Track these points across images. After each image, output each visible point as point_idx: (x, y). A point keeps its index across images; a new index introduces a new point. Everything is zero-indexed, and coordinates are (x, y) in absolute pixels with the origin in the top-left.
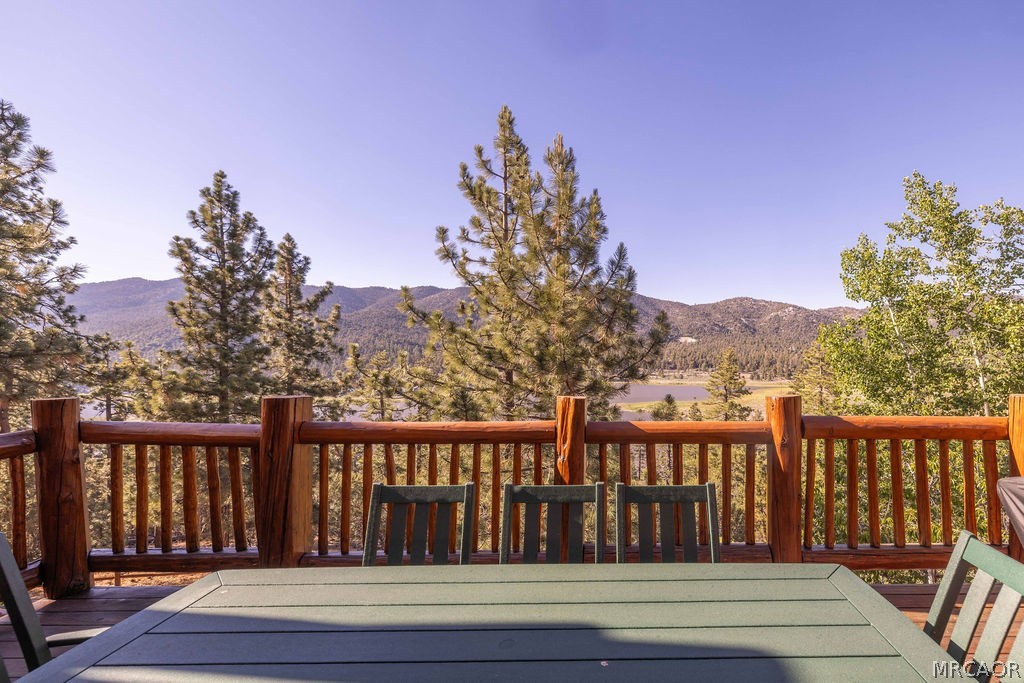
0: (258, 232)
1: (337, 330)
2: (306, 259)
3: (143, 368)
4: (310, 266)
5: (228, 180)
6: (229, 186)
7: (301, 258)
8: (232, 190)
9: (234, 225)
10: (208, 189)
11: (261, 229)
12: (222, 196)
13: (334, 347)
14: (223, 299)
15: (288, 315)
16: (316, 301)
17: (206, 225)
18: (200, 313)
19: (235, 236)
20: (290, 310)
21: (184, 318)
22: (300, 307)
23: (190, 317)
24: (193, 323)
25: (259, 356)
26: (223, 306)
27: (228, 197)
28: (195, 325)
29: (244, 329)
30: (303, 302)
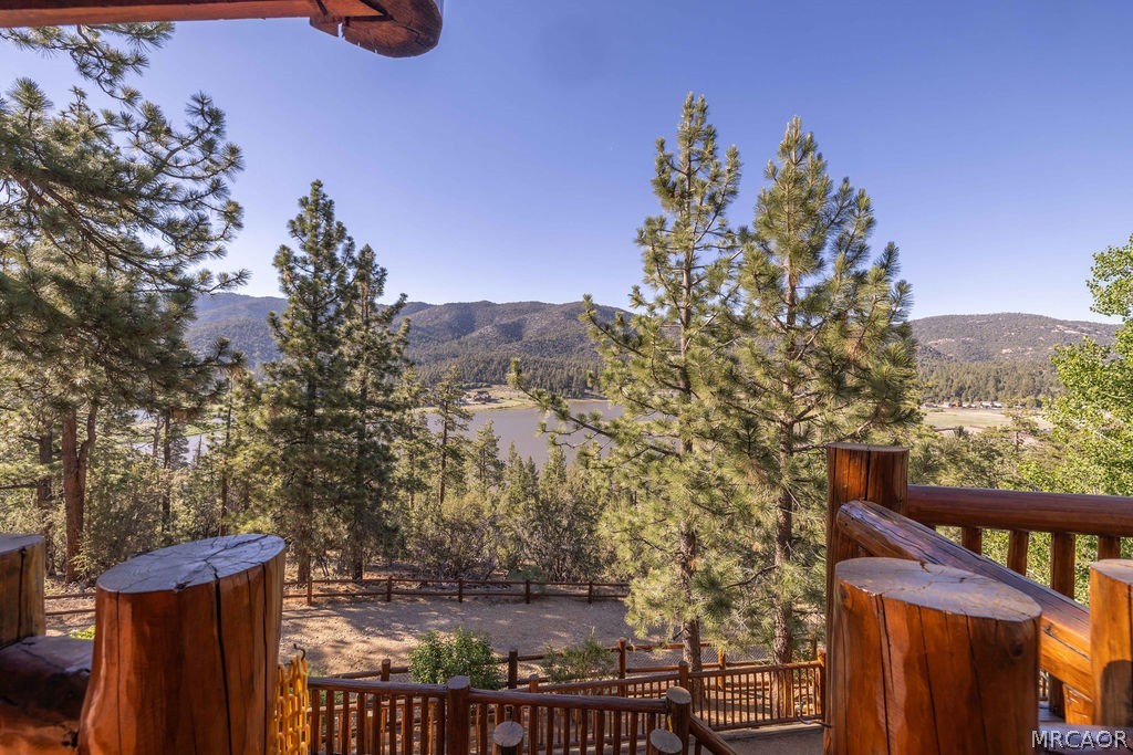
0: (346, 242)
1: (407, 343)
2: (383, 270)
3: (250, 380)
4: (386, 277)
5: (324, 190)
6: (324, 195)
7: (378, 269)
8: (328, 199)
9: (328, 234)
10: (307, 198)
11: (350, 239)
12: (319, 205)
13: (407, 361)
14: (316, 307)
15: (365, 327)
16: (392, 314)
17: (305, 235)
18: (299, 323)
19: (329, 245)
20: (367, 323)
21: (285, 330)
22: (377, 320)
23: (291, 328)
24: (296, 334)
25: (348, 369)
26: (315, 319)
27: (325, 205)
28: (298, 337)
29: (336, 344)
30: (379, 314)
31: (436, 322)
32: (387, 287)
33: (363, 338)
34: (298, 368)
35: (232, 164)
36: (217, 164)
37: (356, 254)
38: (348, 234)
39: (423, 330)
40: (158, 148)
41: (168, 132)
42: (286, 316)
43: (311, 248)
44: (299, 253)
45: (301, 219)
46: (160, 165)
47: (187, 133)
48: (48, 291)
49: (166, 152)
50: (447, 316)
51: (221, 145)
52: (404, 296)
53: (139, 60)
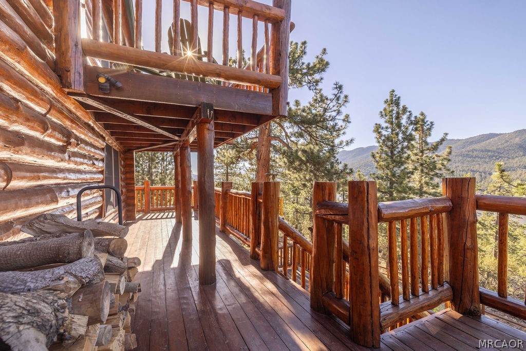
0: (408, 114)
1: (449, 160)
2: (432, 122)
4: (433, 126)
5: (396, 93)
7: (429, 123)
8: (397, 96)
9: (398, 113)
10: (387, 99)
11: (409, 112)
12: (393, 101)
14: (392, 148)
15: (420, 154)
16: (437, 145)
17: (386, 116)
18: (384, 156)
19: (398, 118)
20: (422, 152)
21: (378, 159)
22: (428, 149)
23: (380, 158)
24: (381, 160)
25: (409, 175)
26: (392, 152)
27: (396, 100)
28: (382, 161)
29: (402, 163)
30: (430, 146)
31: (506, 145)
32: (433, 132)
33: (418, 159)
34: (383, 175)
35: (346, 101)
36: (340, 104)
37: (413, 119)
38: (409, 110)
39: (494, 152)
40: (324, 105)
41: (327, 99)
42: (377, 153)
43: (389, 121)
44: (384, 125)
45: (385, 109)
46: (325, 110)
47: (333, 97)
48: (300, 153)
49: (327, 106)
50: (517, 139)
51: (342, 96)
52: (446, 134)
53: (322, 79)
